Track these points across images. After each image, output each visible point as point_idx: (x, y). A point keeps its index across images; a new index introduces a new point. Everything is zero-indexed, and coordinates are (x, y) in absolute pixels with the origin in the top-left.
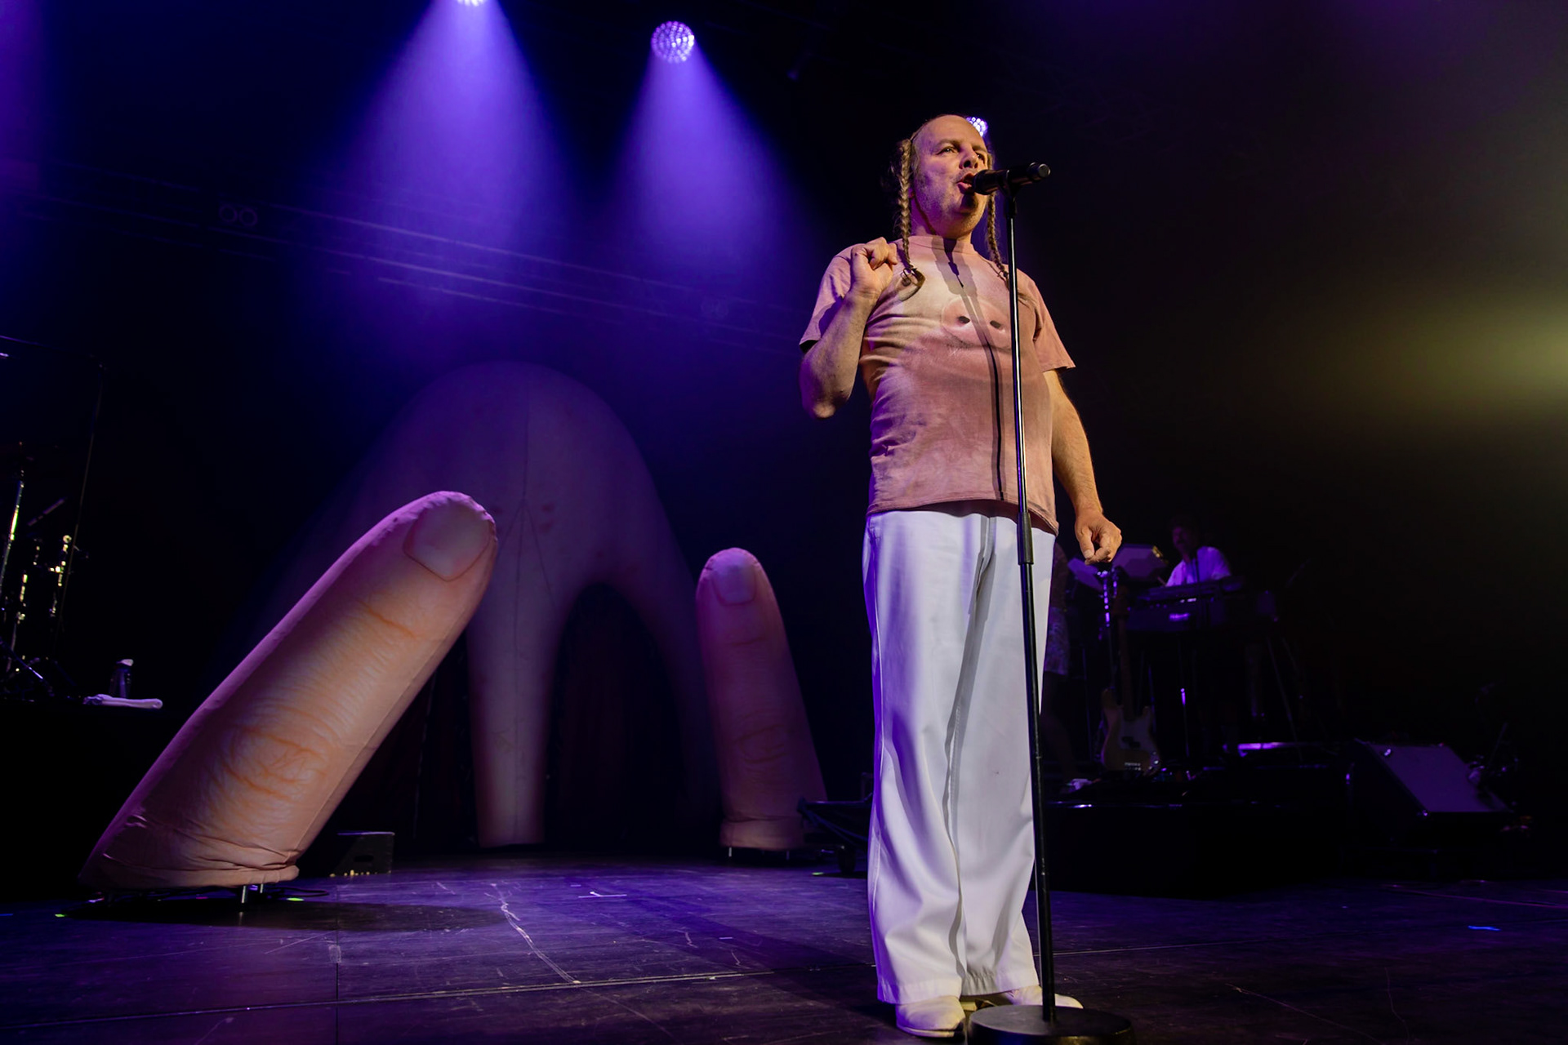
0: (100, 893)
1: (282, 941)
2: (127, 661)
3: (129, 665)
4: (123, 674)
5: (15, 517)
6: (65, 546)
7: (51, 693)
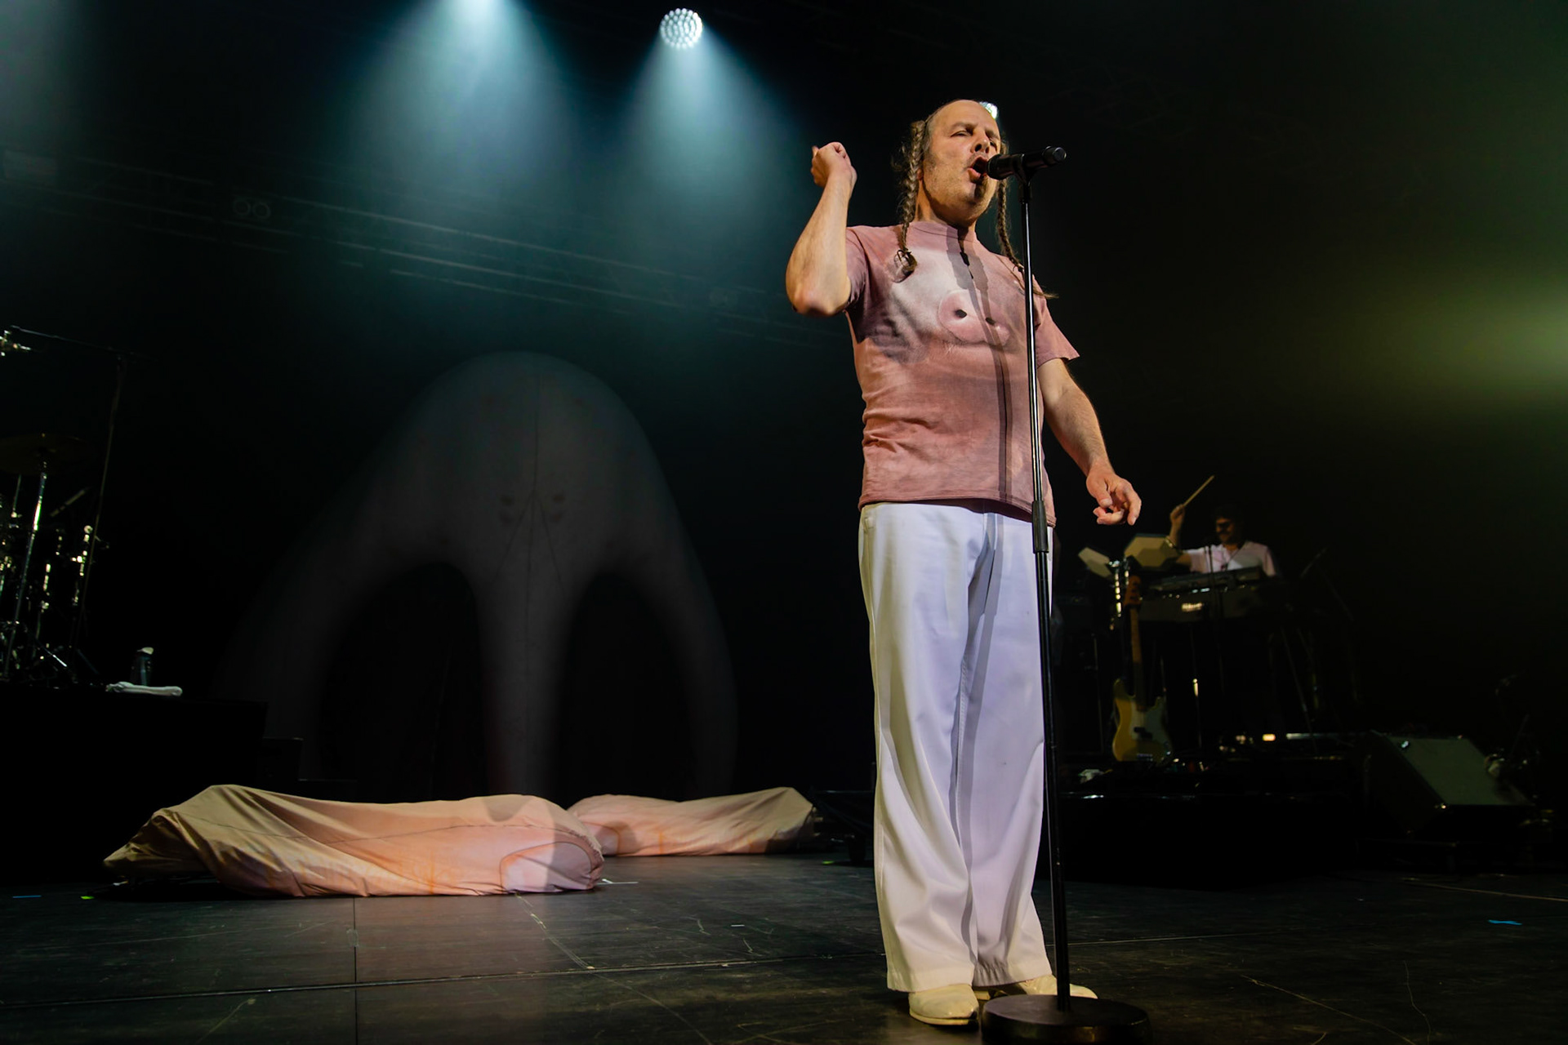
0: (121, 877)
1: (301, 925)
2: (147, 650)
3: (150, 653)
4: (143, 662)
5: (39, 508)
6: (87, 536)
7: (75, 681)
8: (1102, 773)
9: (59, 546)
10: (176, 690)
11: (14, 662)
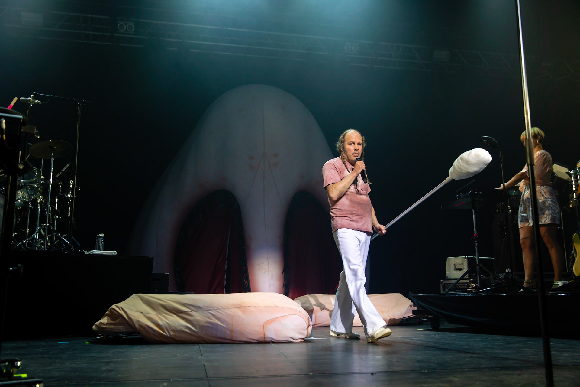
0: (100, 334)
1: (178, 355)
2: (101, 235)
3: (103, 236)
4: (100, 240)
5: (52, 173)
6: (71, 185)
7: (73, 249)
8: (567, 282)
9: (60, 190)
10: (114, 252)
11: (47, 242)
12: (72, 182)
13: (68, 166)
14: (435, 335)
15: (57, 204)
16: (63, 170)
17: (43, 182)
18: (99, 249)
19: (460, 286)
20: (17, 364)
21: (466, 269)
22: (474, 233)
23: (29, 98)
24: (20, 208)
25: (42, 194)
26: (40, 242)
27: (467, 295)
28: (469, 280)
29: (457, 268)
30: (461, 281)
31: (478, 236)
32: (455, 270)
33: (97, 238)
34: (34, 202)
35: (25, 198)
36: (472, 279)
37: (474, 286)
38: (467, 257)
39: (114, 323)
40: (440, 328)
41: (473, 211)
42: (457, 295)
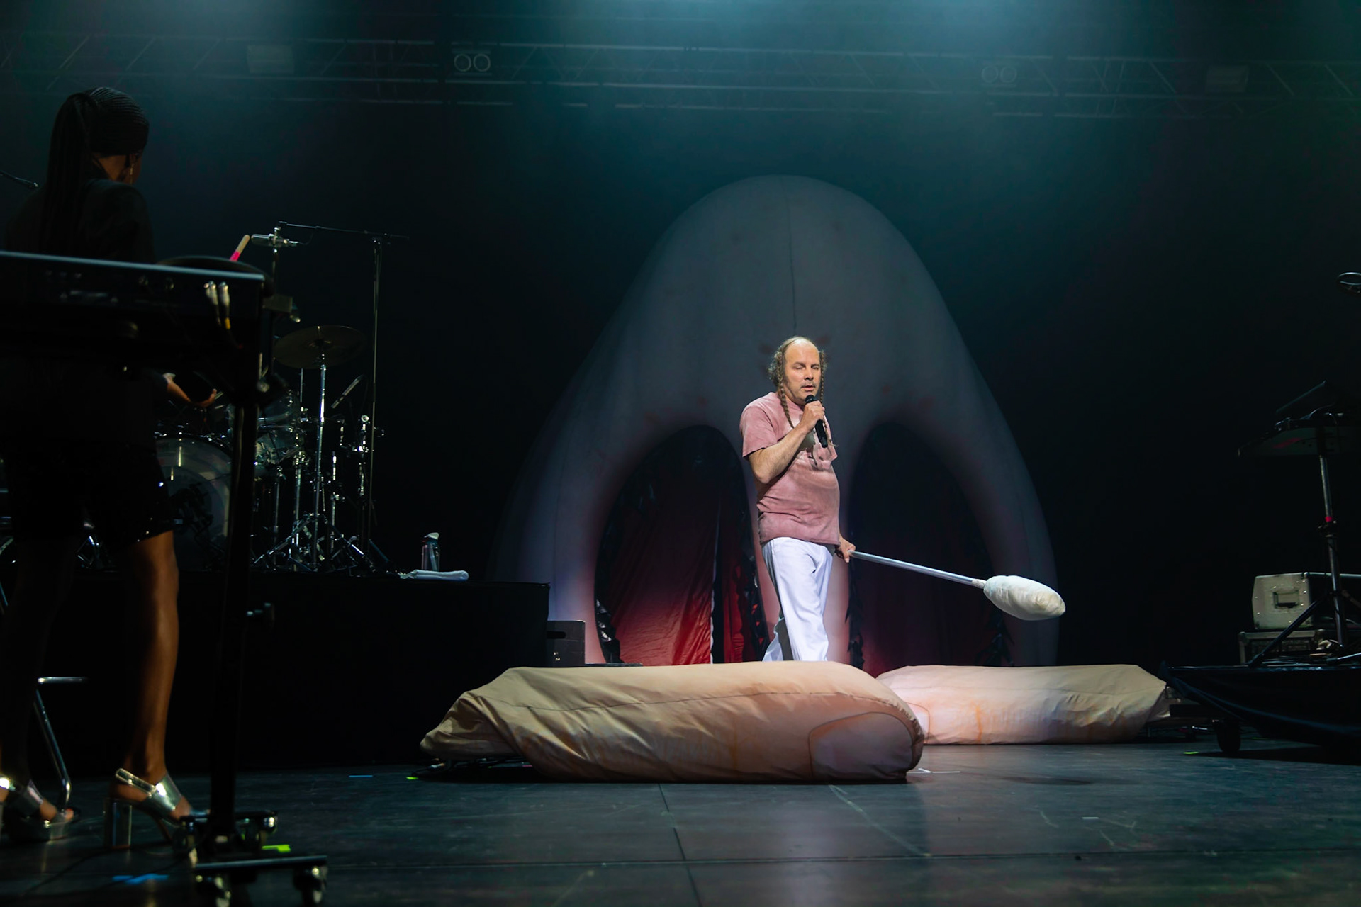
0: (438, 759)
1: (614, 807)
2: (434, 535)
3: (436, 538)
4: (432, 547)
5: (323, 400)
6: (364, 425)
7: (373, 568)
9: (342, 437)
10: (462, 574)
11: (318, 554)
12: (368, 419)
13: (356, 382)
14: (1231, 767)
15: (334, 469)
16: (346, 393)
17: (304, 419)
18: (430, 568)
19: (1290, 647)
20: (268, 822)
21: (1304, 605)
22: (1325, 515)
23: (271, 235)
24: (259, 478)
25: (304, 447)
26: (303, 553)
27: (1311, 669)
28: (1313, 631)
29: (1281, 600)
30: (1295, 634)
31: (1335, 522)
32: (1276, 608)
33: (424, 544)
34: (288, 464)
35: (269, 457)
36: (1321, 630)
37: (1329, 645)
38: (1308, 575)
39: (468, 734)
40: (1241, 749)
41: (1321, 460)
42: (1285, 669)
